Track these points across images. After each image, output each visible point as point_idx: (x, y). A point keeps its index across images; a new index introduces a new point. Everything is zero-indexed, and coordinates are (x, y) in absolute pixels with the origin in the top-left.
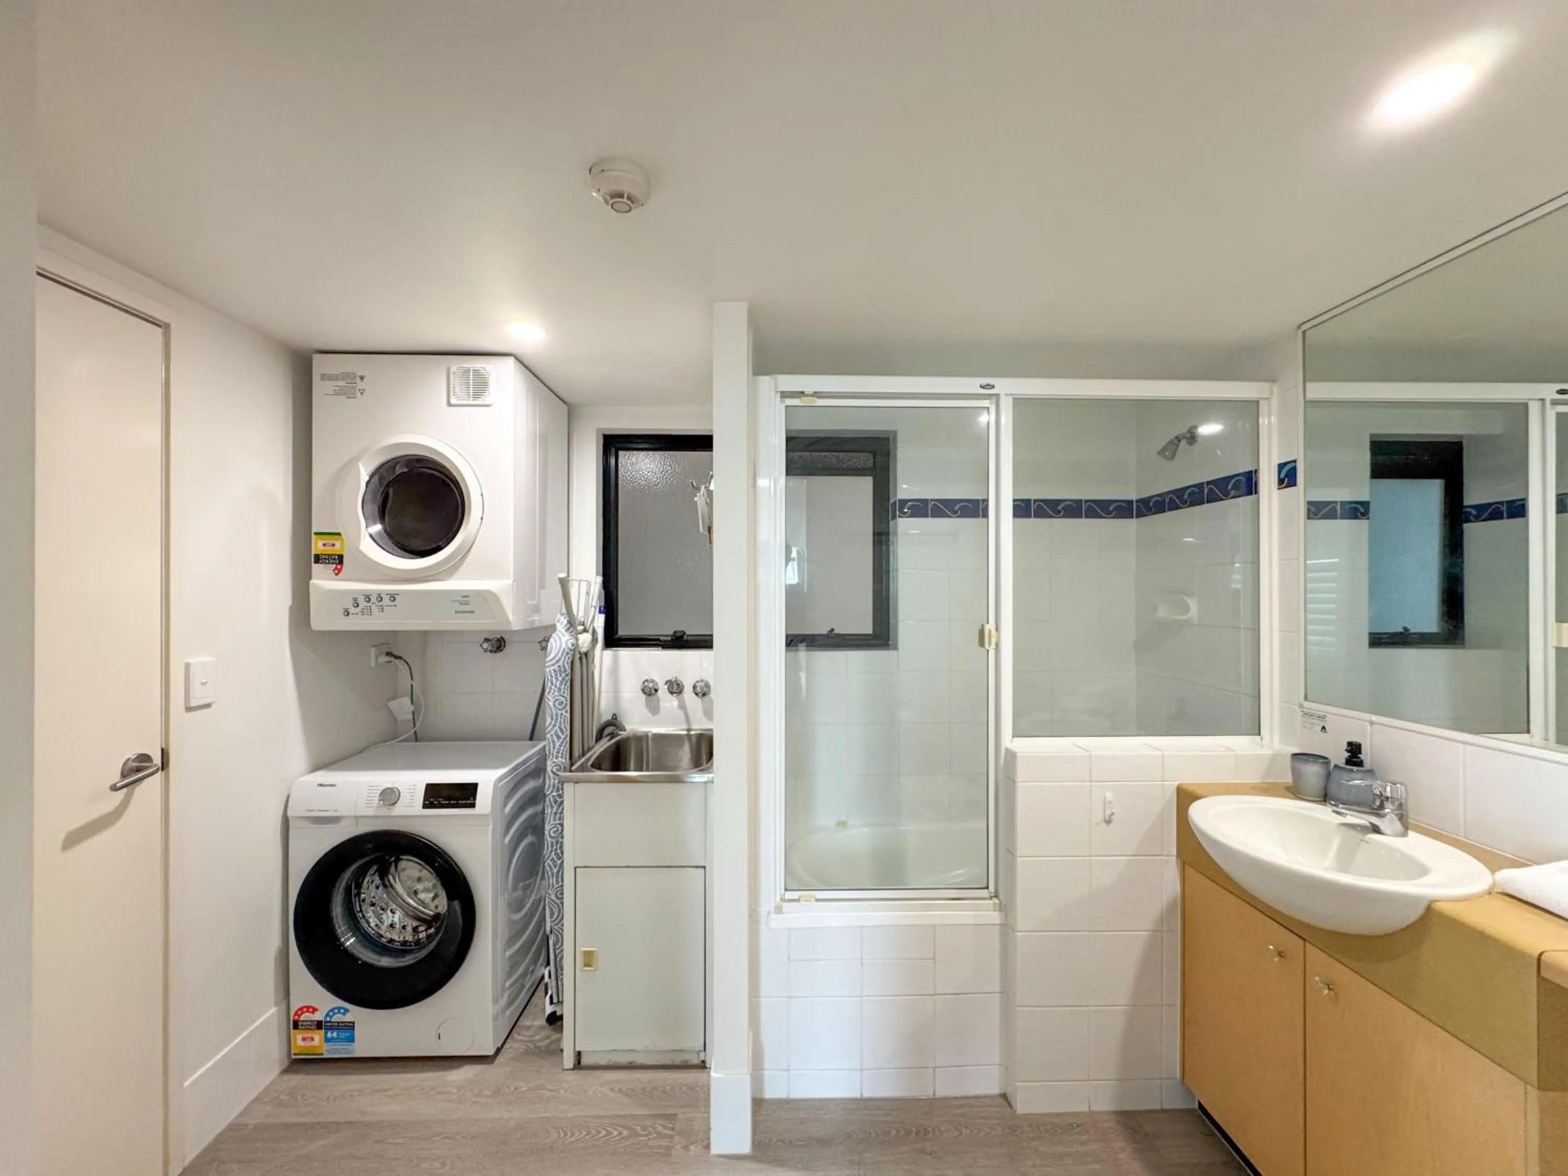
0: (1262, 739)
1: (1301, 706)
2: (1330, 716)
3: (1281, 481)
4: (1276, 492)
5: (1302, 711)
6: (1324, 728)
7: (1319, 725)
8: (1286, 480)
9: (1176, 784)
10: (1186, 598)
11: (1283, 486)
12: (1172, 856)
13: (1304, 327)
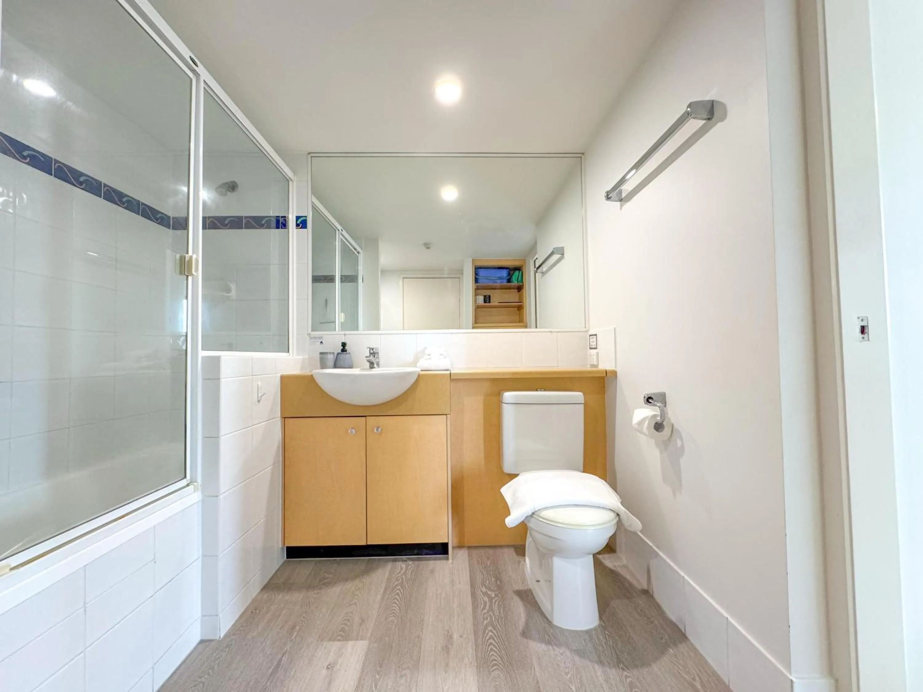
0: (290, 354)
1: (309, 334)
2: (324, 336)
3: (298, 225)
4: (295, 230)
5: (310, 337)
6: (321, 342)
7: (319, 342)
8: (301, 225)
9: (280, 375)
10: (230, 283)
11: (299, 227)
12: (278, 417)
13: (312, 155)
